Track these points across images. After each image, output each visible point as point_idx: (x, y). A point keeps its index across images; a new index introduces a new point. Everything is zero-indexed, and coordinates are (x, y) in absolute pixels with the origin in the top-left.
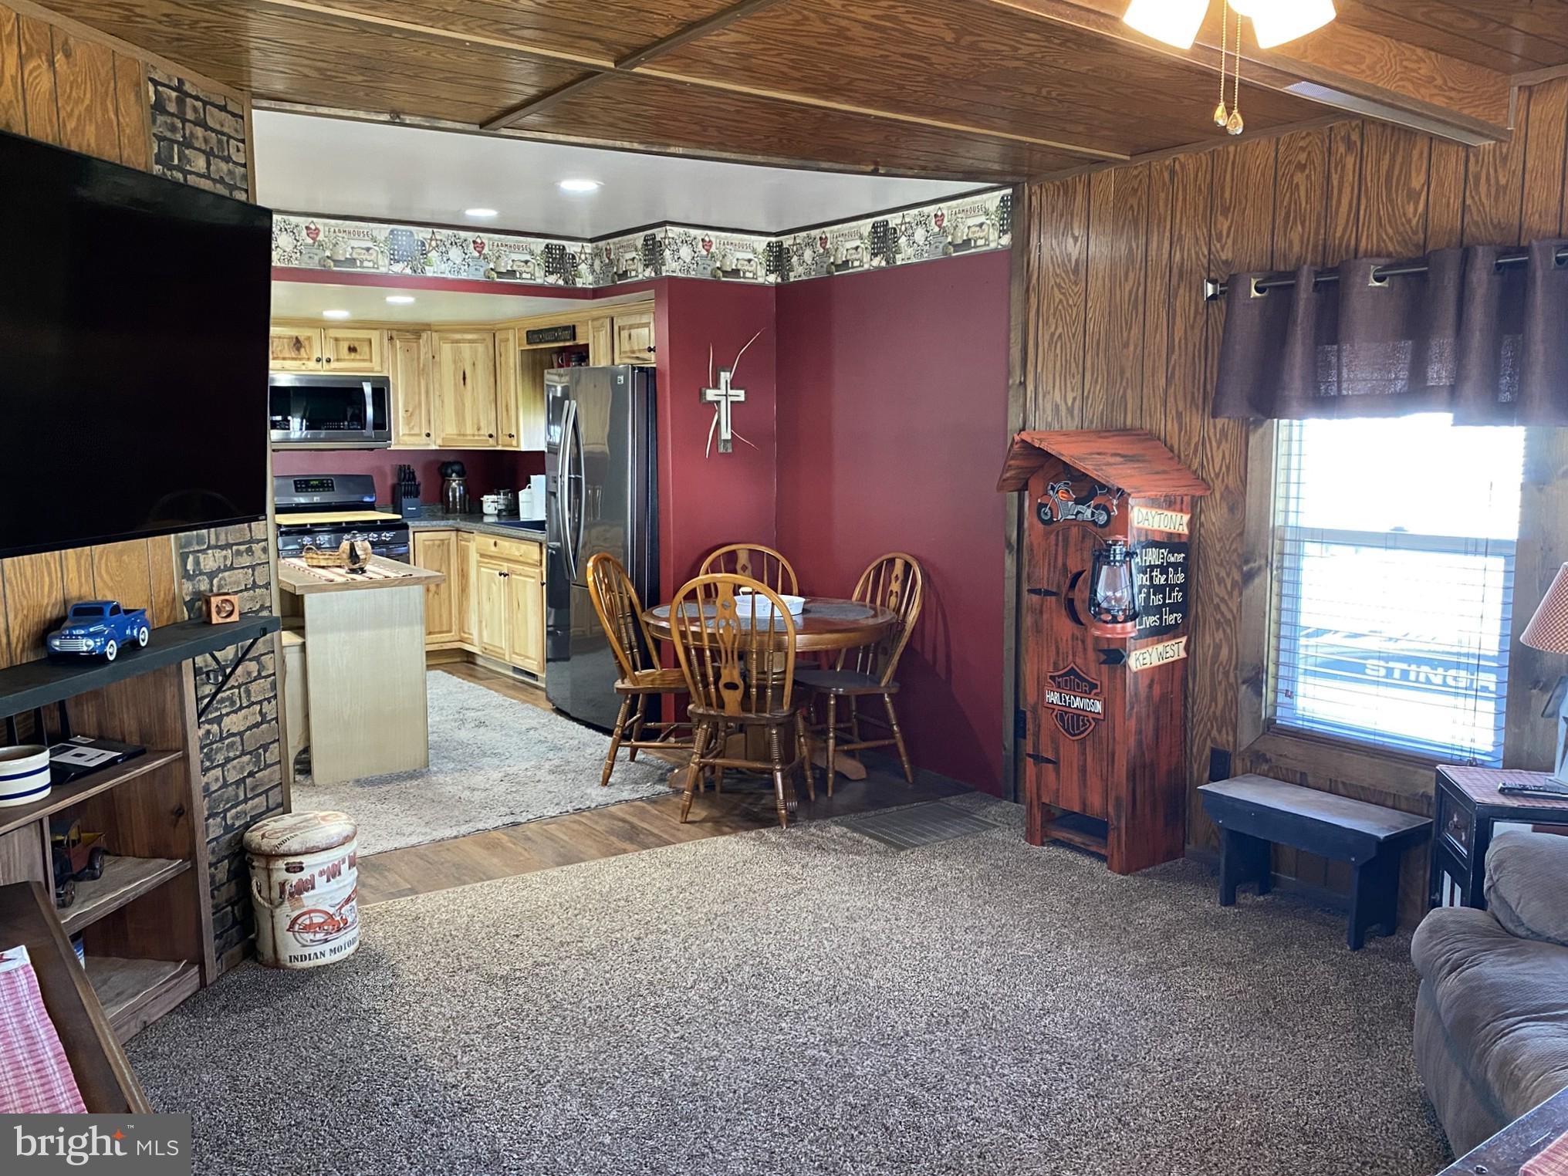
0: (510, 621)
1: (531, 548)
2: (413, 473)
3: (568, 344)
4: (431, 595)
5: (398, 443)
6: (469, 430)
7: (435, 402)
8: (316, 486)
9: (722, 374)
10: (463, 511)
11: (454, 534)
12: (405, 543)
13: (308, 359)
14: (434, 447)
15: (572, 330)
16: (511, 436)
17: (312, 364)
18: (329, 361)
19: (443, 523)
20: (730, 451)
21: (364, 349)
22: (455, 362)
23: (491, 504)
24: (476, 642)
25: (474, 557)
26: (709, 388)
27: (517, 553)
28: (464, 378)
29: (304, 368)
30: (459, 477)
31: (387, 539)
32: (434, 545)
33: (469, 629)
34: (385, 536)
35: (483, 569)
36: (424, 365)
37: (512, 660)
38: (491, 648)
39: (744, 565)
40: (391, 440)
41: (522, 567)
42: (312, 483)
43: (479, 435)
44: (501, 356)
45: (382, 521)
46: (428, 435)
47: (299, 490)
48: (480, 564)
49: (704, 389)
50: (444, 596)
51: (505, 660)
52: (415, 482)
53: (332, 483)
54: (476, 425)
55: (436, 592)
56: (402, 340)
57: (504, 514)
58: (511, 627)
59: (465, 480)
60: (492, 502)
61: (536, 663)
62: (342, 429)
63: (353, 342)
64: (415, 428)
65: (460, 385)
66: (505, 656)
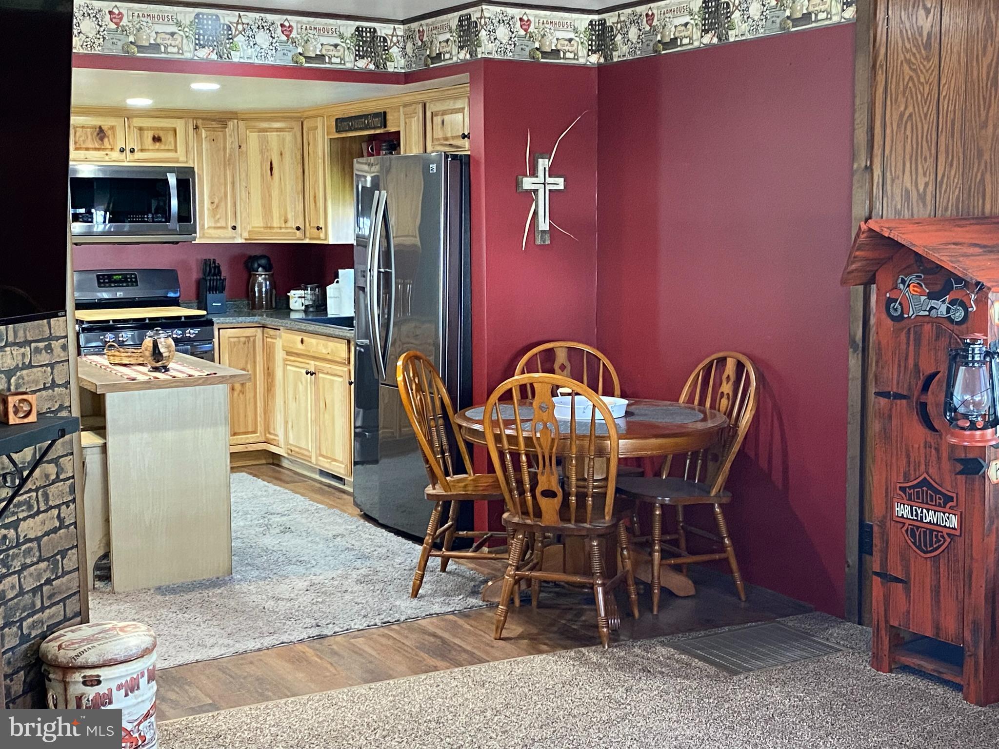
0: (317, 421)
1: (339, 345)
2: (219, 267)
3: (378, 131)
4: (236, 394)
5: (203, 237)
6: (276, 222)
7: (241, 193)
8: (119, 281)
9: (540, 161)
10: (269, 306)
11: (259, 330)
12: (210, 340)
13: (112, 149)
14: (240, 241)
15: (383, 117)
16: (318, 228)
17: (115, 155)
18: (132, 151)
19: (249, 319)
20: (548, 242)
21: (168, 138)
22: (262, 152)
23: (298, 299)
24: (282, 443)
25: (280, 355)
26: (526, 176)
27: (324, 351)
28: (271, 169)
29: (107, 158)
30: (266, 271)
31: (192, 336)
32: (239, 342)
33: (274, 429)
34: (190, 333)
35: (289, 367)
36: (230, 155)
37: (319, 463)
38: (297, 450)
39: (563, 364)
40: (196, 233)
41: (329, 366)
42: (115, 277)
43: (286, 228)
44: (309, 145)
45: (186, 317)
46: (234, 228)
47: (102, 285)
48: (287, 363)
49: (520, 177)
50: (249, 395)
51: (311, 462)
52: (220, 276)
53: (136, 278)
54: (283, 218)
55: (241, 391)
56: (207, 129)
57: (311, 309)
58: (318, 428)
59: (272, 274)
60: (299, 297)
61: (343, 466)
62: (147, 222)
63: (157, 132)
64: (220, 220)
65: (266, 175)
66: (311, 458)
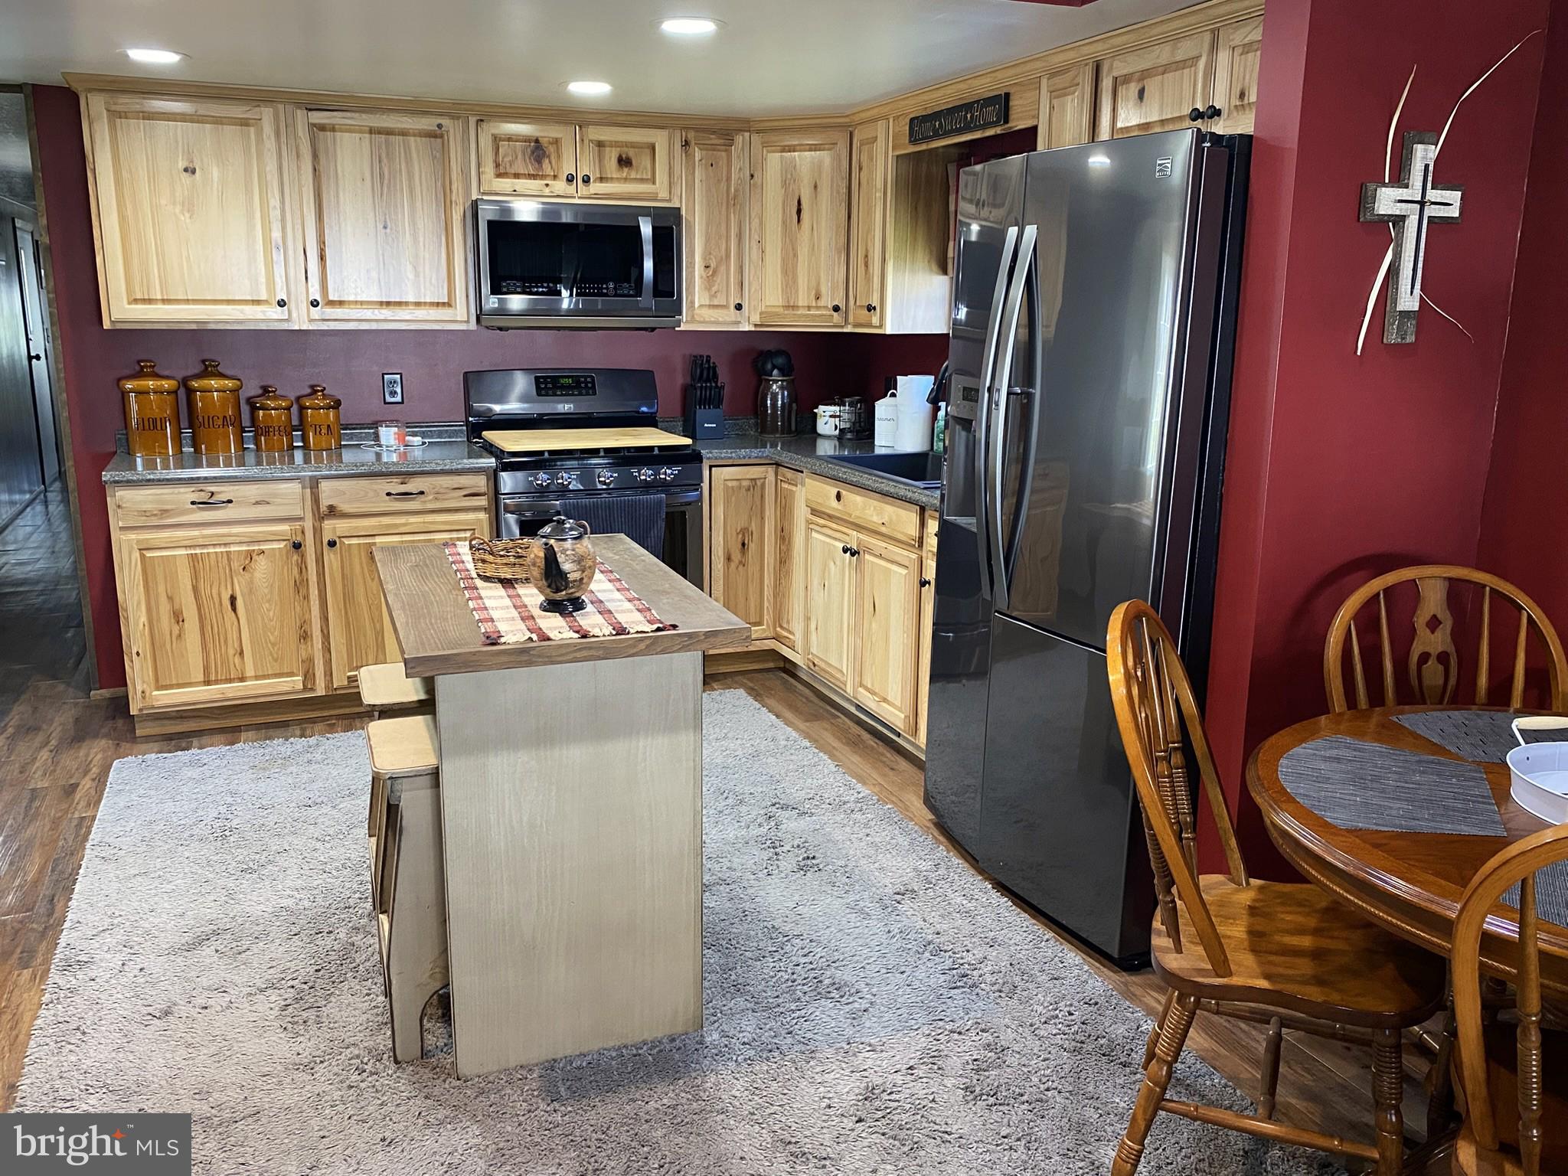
0: (857, 628)
1: (903, 513)
2: (714, 368)
3: (990, 132)
4: (733, 565)
5: (692, 320)
6: (803, 299)
7: (752, 252)
8: (569, 387)
9: (1419, 149)
10: (786, 430)
11: (771, 470)
12: (697, 486)
13: (555, 177)
14: (747, 328)
15: (1002, 103)
16: (870, 308)
17: (560, 186)
18: (586, 180)
19: (755, 452)
20: (1410, 339)
21: (642, 161)
22: (785, 184)
23: (829, 419)
24: (799, 646)
25: (801, 513)
26: (1384, 185)
27: (875, 519)
28: (799, 211)
29: (547, 191)
30: (783, 376)
31: (668, 478)
32: (740, 487)
33: (788, 622)
34: (665, 473)
35: (814, 535)
36: (736, 190)
37: (859, 697)
38: (823, 665)
39: (1434, 616)
40: (680, 314)
41: (884, 545)
42: (562, 381)
43: (818, 308)
44: (860, 169)
45: (661, 448)
46: (739, 307)
47: (543, 392)
48: (811, 526)
49: (1371, 186)
50: (753, 568)
51: (845, 692)
52: (716, 382)
53: (593, 382)
54: (813, 292)
55: (740, 562)
56: (703, 147)
57: (849, 436)
58: (859, 642)
59: (793, 380)
60: (831, 416)
61: (903, 716)
62: (606, 295)
63: (625, 149)
64: (719, 295)
65: (791, 221)
66: (845, 685)
